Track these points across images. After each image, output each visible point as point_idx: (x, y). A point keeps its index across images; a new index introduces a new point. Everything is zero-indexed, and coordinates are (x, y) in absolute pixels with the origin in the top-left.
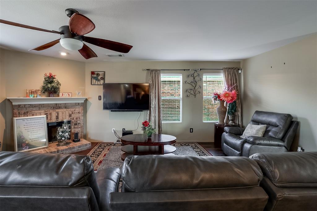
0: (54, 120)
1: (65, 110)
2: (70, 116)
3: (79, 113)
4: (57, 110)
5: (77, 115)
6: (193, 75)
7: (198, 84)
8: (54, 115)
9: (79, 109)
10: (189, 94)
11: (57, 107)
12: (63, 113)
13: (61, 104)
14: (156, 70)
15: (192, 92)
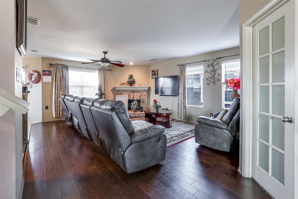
0: (132, 98)
1: (137, 93)
2: (140, 97)
3: (145, 95)
4: (133, 93)
5: (144, 97)
6: (212, 65)
7: (217, 72)
8: (132, 96)
9: (145, 93)
10: (209, 82)
11: (133, 91)
12: (136, 95)
13: (135, 90)
14: (184, 65)
15: (212, 80)
